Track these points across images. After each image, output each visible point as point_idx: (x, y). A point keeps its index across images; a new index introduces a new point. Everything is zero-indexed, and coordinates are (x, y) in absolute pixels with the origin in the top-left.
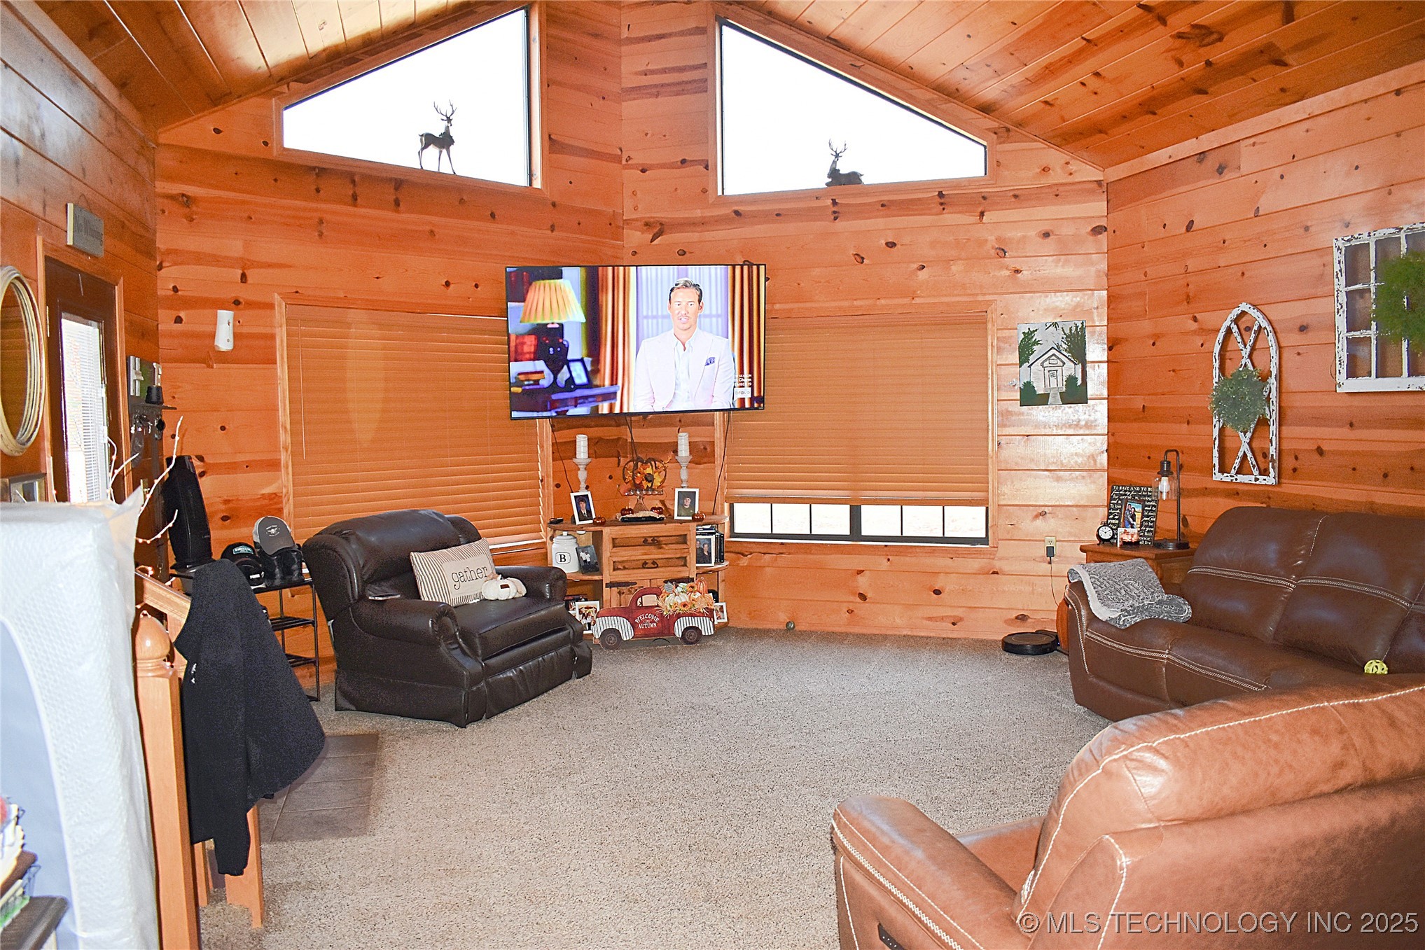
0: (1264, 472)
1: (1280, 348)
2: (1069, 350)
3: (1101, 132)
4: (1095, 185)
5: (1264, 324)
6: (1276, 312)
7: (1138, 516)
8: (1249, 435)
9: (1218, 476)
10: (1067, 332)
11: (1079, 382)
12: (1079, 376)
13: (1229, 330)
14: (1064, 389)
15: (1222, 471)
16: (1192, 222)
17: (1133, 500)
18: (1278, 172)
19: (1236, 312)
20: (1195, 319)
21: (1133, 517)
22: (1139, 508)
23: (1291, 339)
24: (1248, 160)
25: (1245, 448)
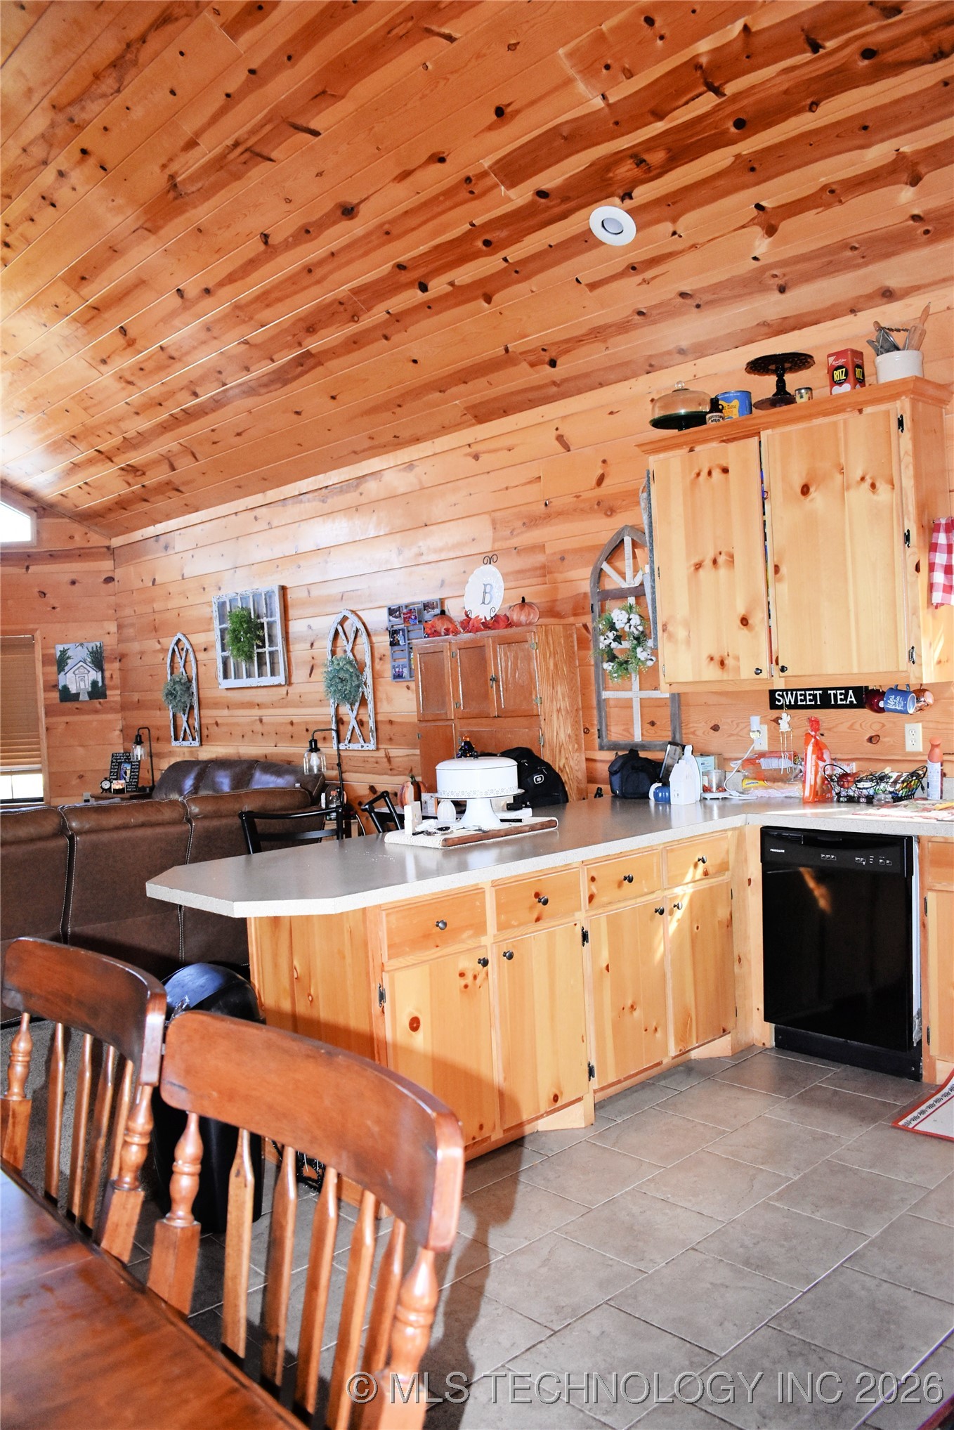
0: (194, 739)
1: (197, 661)
2: (93, 662)
3: (100, 516)
4: (105, 550)
5: (189, 647)
6: (193, 638)
7: (128, 772)
8: (186, 716)
9: (174, 743)
10: (91, 650)
11: (100, 684)
12: (100, 680)
13: (174, 650)
14: (90, 689)
15: (176, 739)
16: (155, 579)
17: (125, 762)
18: (191, 553)
19: (175, 639)
20: (159, 642)
21: (126, 773)
22: (129, 768)
23: (201, 656)
24: (179, 543)
25: (185, 724)
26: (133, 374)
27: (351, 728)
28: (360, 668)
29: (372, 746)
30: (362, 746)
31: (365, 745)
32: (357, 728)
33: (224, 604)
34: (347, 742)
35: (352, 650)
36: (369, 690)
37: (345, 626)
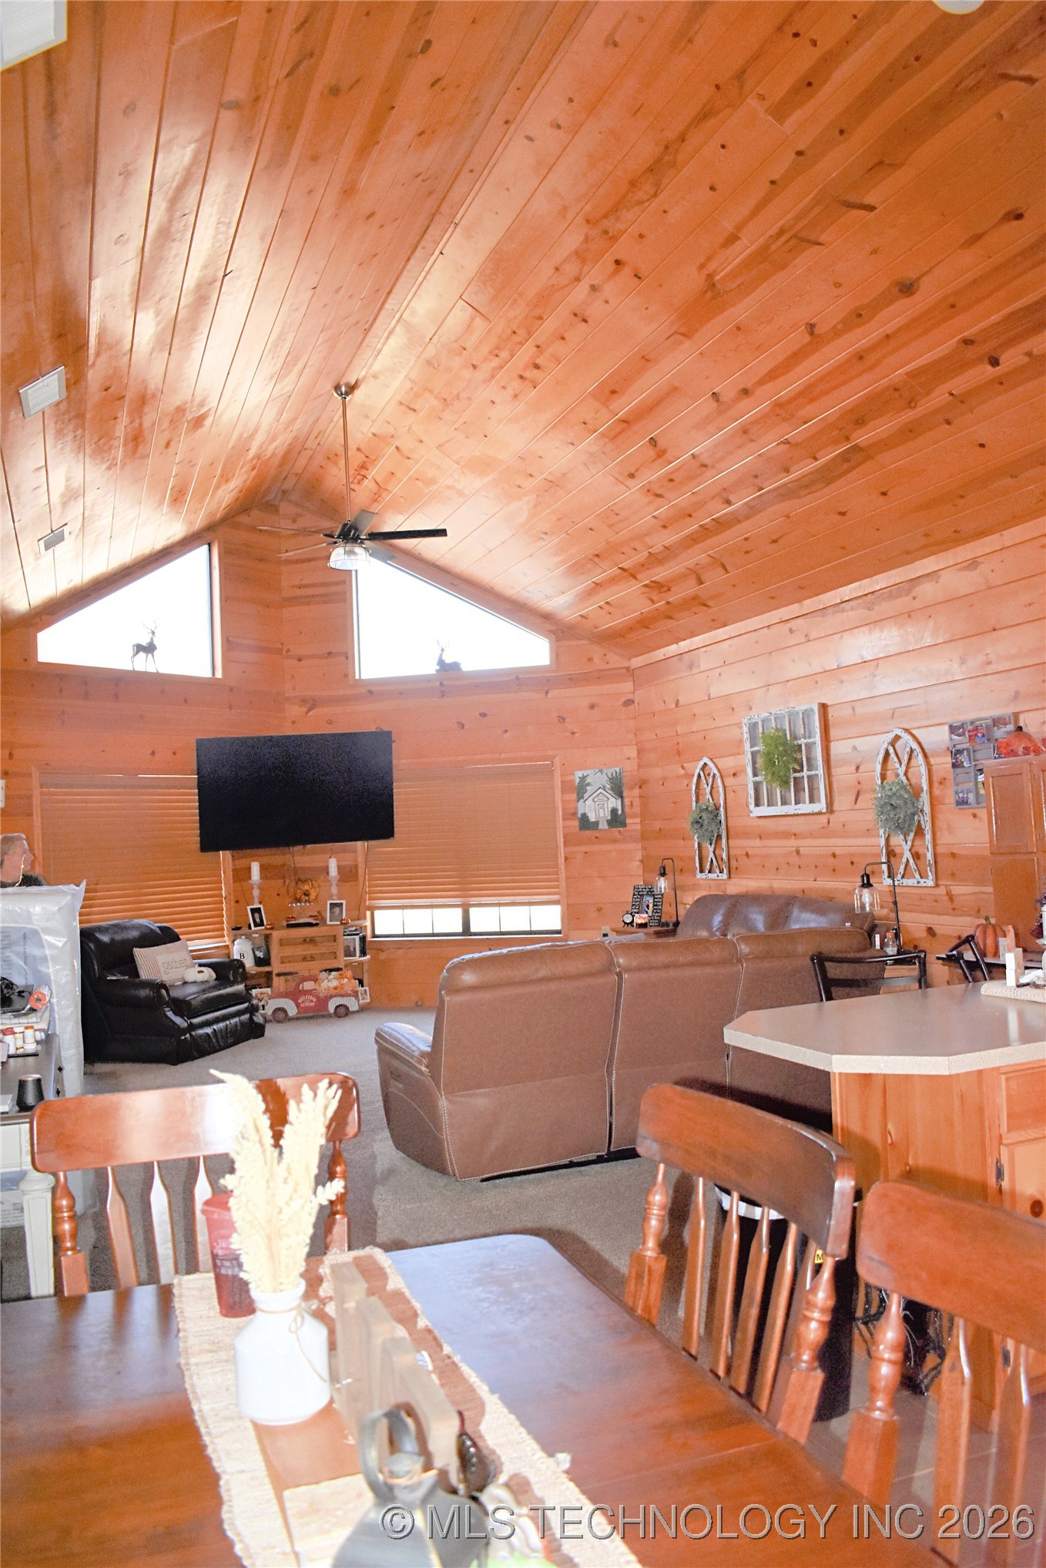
0: (721, 872)
1: (725, 787)
2: (612, 789)
3: (621, 636)
4: (624, 670)
5: (716, 772)
6: (721, 763)
7: (651, 906)
8: (713, 846)
9: (699, 875)
10: (610, 776)
11: (620, 812)
12: (620, 808)
13: (699, 776)
14: (609, 818)
15: (702, 871)
16: (678, 700)
17: (648, 894)
18: (718, 670)
19: (701, 763)
20: (683, 767)
21: (648, 906)
22: (651, 900)
23: (729, 781)
24: (705, 661)
25: (711, 855)
26: (661, 486)
27: (904, 860)
28: (917, 793)
29: (930, 882)
30: (918, 882)
31: (922, 881)
32: (911, 861)
33: (755, 724)
34: (899, 877)
35: (906, 774)
36: (926, 819)
37: (897, 746)
